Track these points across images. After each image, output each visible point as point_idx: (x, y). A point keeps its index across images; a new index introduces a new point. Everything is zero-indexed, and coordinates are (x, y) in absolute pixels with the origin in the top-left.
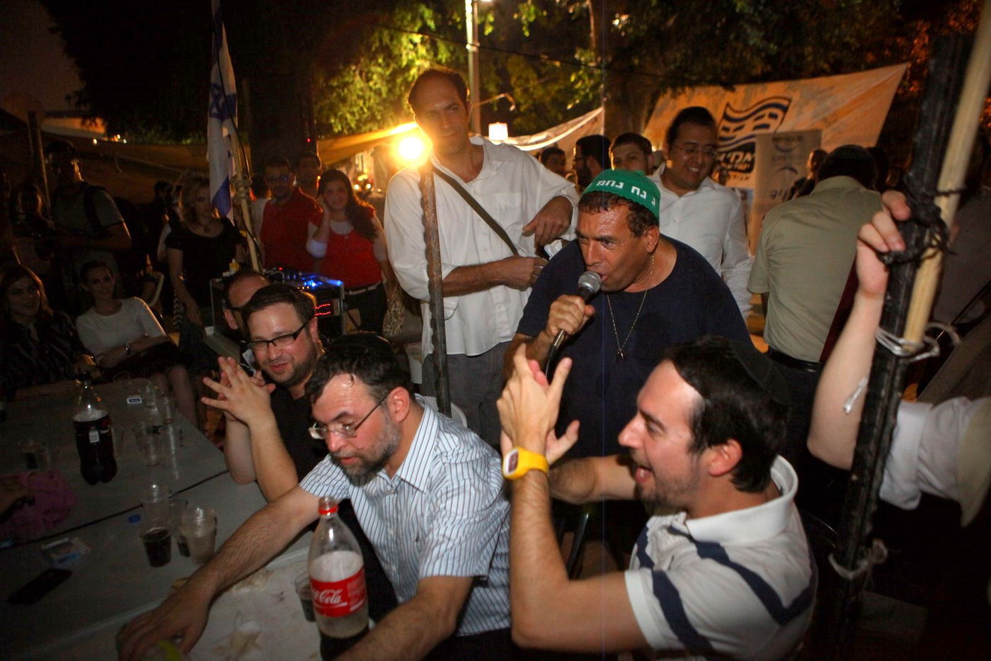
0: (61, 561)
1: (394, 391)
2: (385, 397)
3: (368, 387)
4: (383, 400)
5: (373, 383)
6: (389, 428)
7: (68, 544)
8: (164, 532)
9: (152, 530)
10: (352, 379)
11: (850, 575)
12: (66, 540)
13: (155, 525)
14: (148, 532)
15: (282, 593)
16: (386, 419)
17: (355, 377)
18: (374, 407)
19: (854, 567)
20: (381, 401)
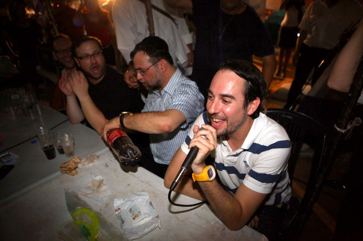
0: (8, 162)
2: (157, 62)
7: (9, 155)
8: (51, 146)
9: (46, 145)
11: (343, 131)
12: (7, 153)
13: (47, 143)
14: (44, 146)
15: (107, 164)
16: (157, 70)
17: (145, 52)
19: (345, 128)
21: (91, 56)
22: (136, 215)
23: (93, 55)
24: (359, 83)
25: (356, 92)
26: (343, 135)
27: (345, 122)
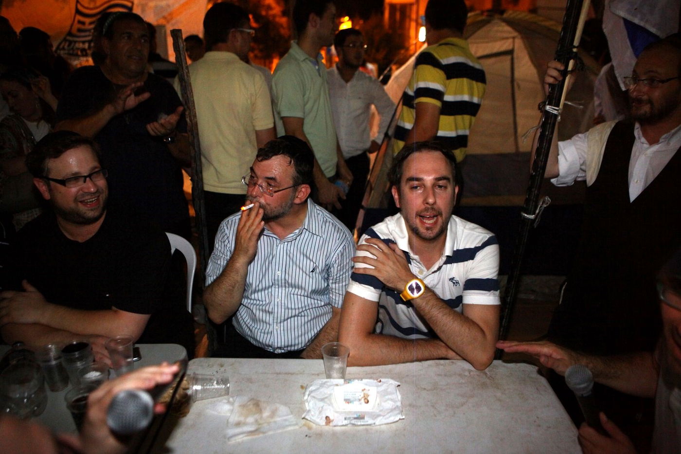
1: (304, 185)
2: (298, 185)
3: (295, 172)
4: (297, 186)
5: (298, 172)
6: (290, 202)
10: (291, 162)
11: (532, 217)
16: (291, 197)
17: (293, 162)
18: (290, 186)
19: (534, 213)
20: (296, 185)
21: (85, 177)
22: (364, 396)
23: (90, 176)
24: (541, 159)
25: (539, 169)
26: (533, 221)
27: (532, 206)
